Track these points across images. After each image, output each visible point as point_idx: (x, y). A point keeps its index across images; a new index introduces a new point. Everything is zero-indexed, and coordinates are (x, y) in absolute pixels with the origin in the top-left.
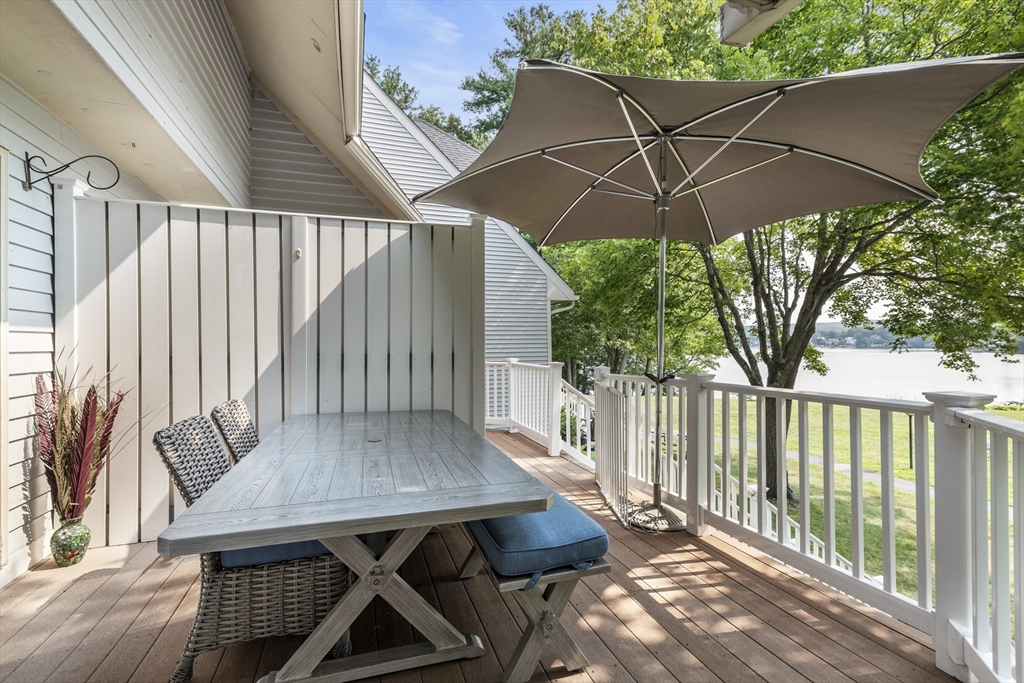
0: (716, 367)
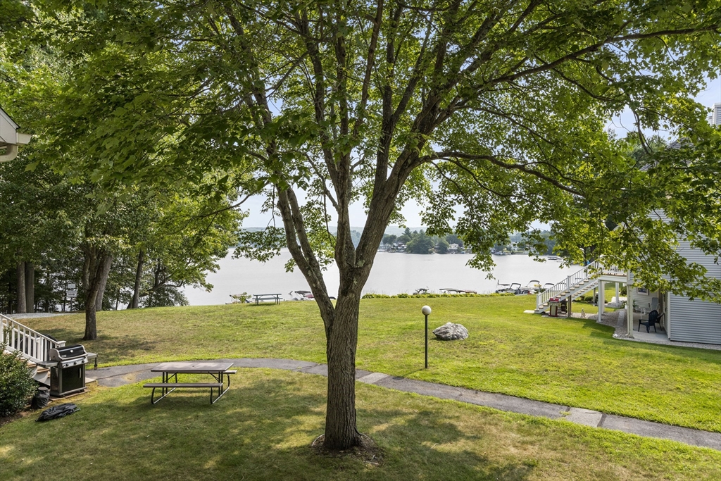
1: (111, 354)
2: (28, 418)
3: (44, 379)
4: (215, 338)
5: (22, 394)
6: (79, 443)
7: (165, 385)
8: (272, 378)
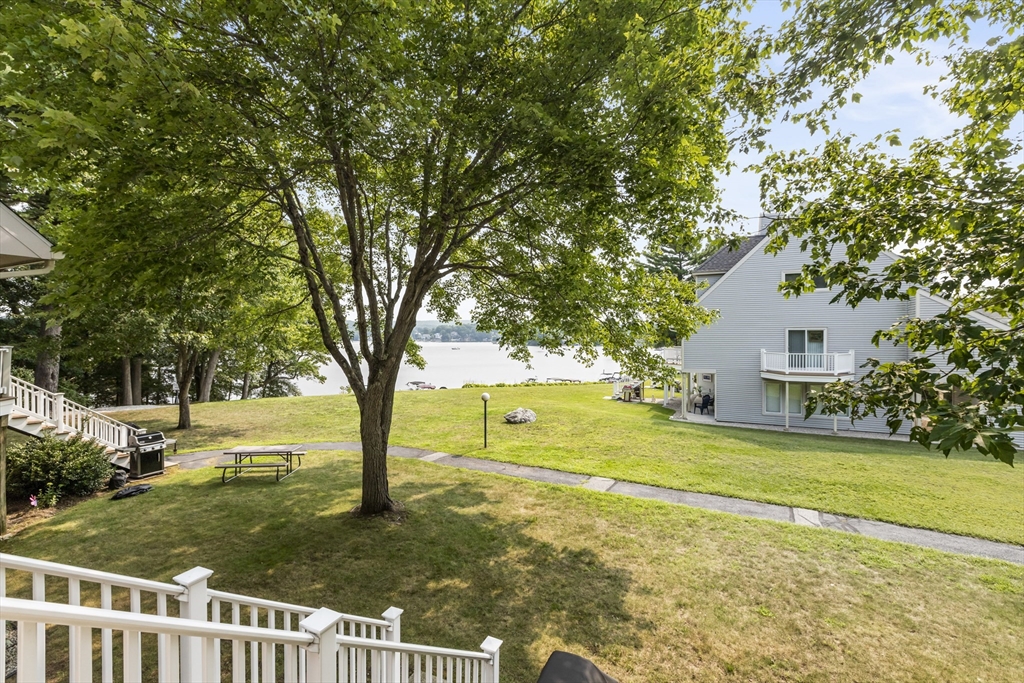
0: (328, 362)
1: (200, 441)
2: (102, 497)
3: (125, 464)
4: (305, 425)
5: (97, 476)
6: (144, 516)
7: (239, 465)
8: (343, 458)
